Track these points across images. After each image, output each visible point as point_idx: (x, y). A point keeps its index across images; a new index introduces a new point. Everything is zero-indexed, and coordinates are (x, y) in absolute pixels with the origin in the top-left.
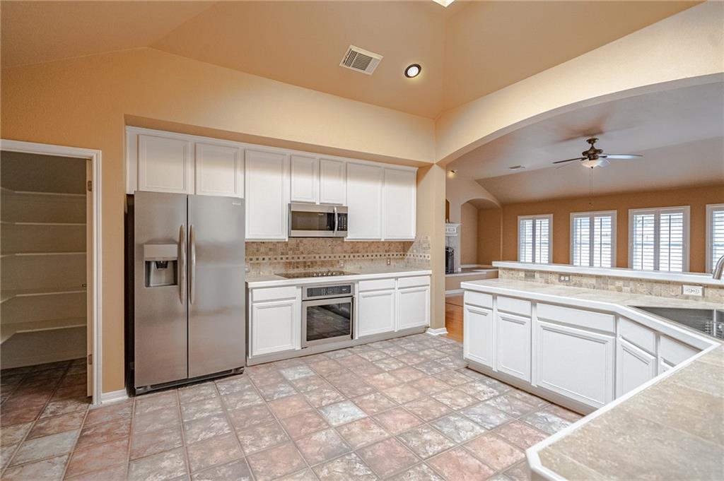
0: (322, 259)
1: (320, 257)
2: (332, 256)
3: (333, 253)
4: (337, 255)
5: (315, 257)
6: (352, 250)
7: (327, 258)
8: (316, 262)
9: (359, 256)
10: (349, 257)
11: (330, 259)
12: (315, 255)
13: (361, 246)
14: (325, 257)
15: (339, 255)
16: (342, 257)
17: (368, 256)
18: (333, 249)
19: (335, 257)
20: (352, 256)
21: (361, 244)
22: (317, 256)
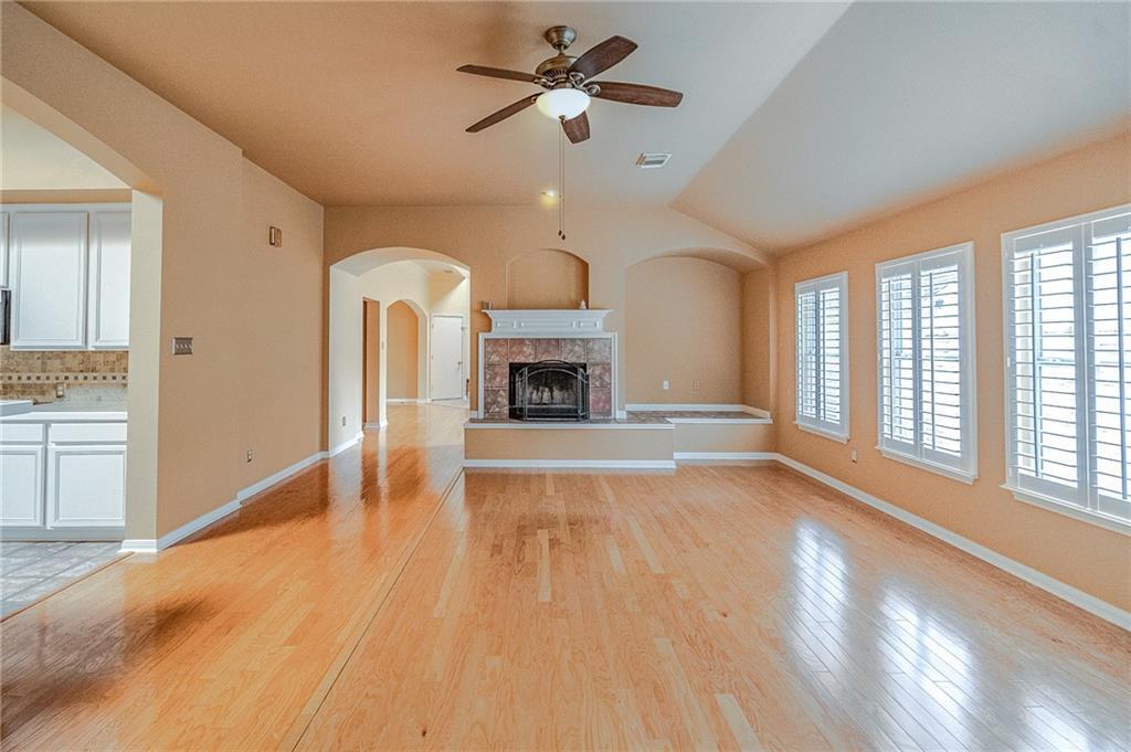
0: (24, 380)
1: (19, 378)
2: (43, 376)
3: (44, 371)
4: (52, 375)
5: (10, 378)
6: (82, 367)
7: (33, 380)
8: (12, 386)
9: (95, 378)
10: (76, 378)
11: (39, 382)
12: (10, 374)
13: (101, 358)
14: (29, 378)
15: (57, 374)
16: (62, 379)
17: (114, 378)
18: (44, 363)
19: (48, 378)
20: (81, 376)
21: (102, 355)
22: (15, 376)
